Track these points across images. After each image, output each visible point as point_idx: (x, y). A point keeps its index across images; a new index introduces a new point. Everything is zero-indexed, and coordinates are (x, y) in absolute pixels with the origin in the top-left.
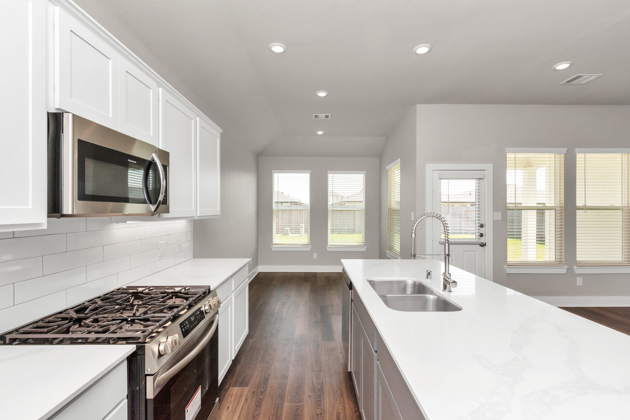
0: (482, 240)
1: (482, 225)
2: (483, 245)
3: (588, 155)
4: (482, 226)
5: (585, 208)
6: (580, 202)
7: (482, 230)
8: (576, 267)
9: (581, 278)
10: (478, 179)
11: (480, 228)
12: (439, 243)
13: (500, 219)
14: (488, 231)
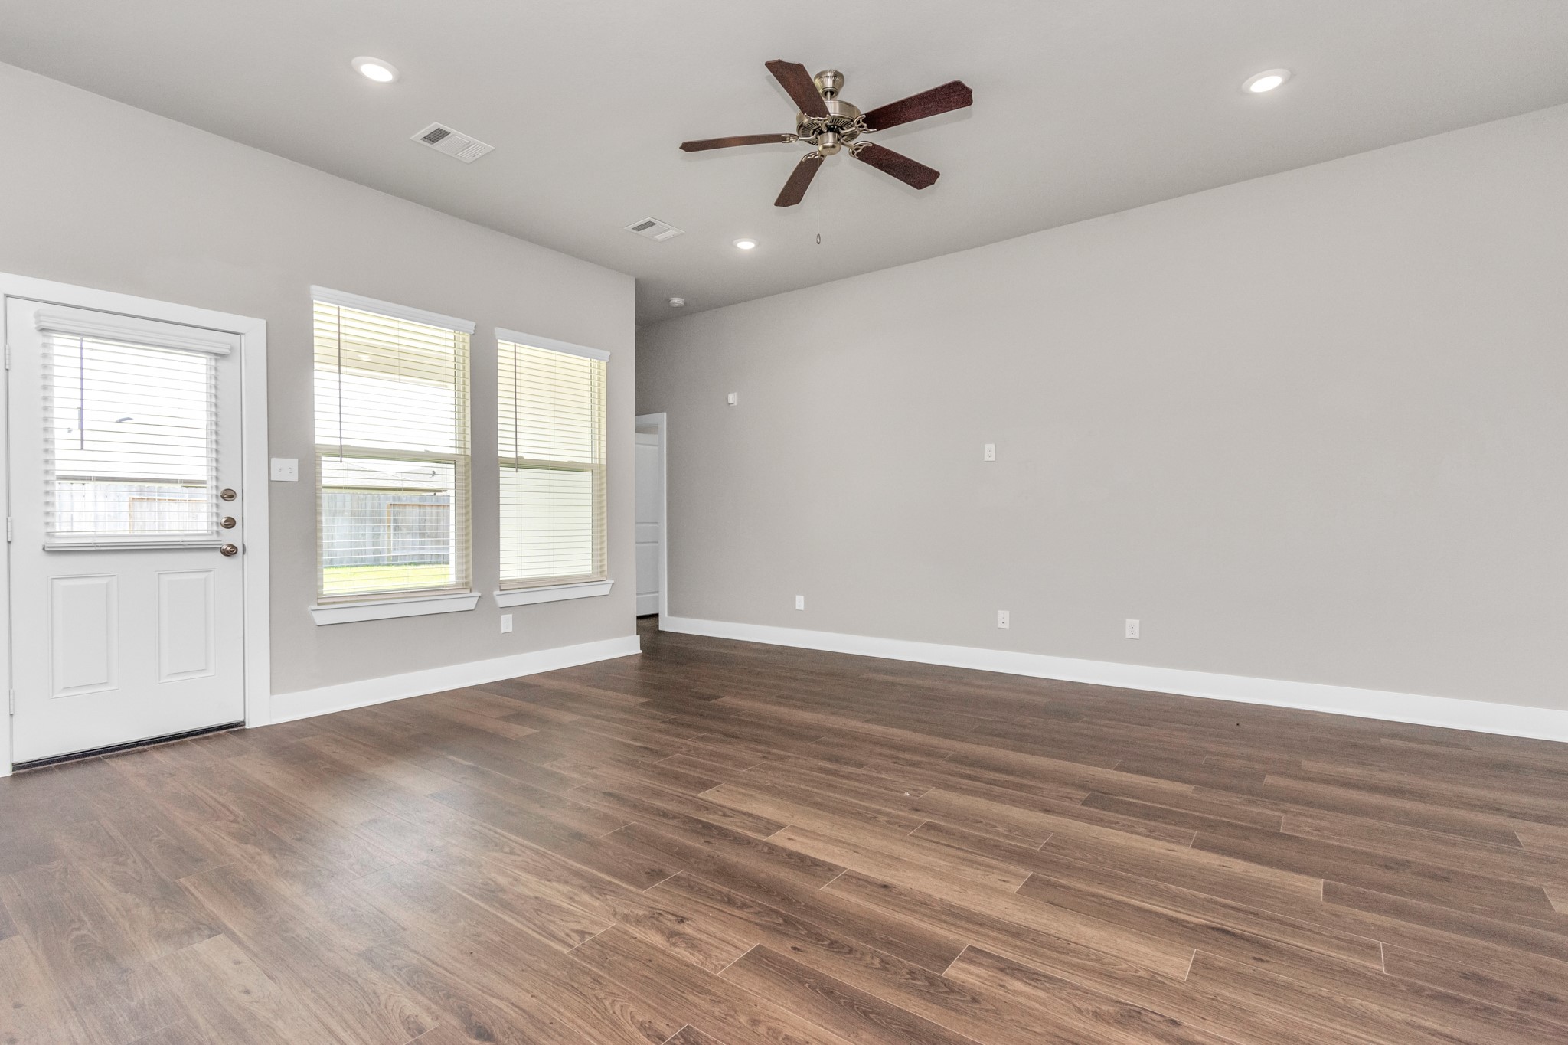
0: (231, 537)
1: (230, 493)
2: (230, 552)
3: (523, 349)
4: (229, 496)
5: (518, 464)
6: (505, 450)
7: (230, 509)
8: (499, 592)
9: (510, 616)
10: (213, 357)
11: (222, 501)
12: (44, 549)
13: (296, 479)
14: (255, 512)
